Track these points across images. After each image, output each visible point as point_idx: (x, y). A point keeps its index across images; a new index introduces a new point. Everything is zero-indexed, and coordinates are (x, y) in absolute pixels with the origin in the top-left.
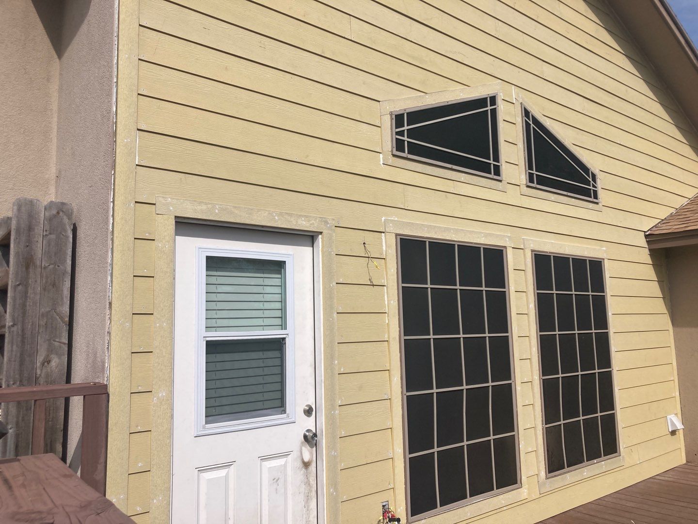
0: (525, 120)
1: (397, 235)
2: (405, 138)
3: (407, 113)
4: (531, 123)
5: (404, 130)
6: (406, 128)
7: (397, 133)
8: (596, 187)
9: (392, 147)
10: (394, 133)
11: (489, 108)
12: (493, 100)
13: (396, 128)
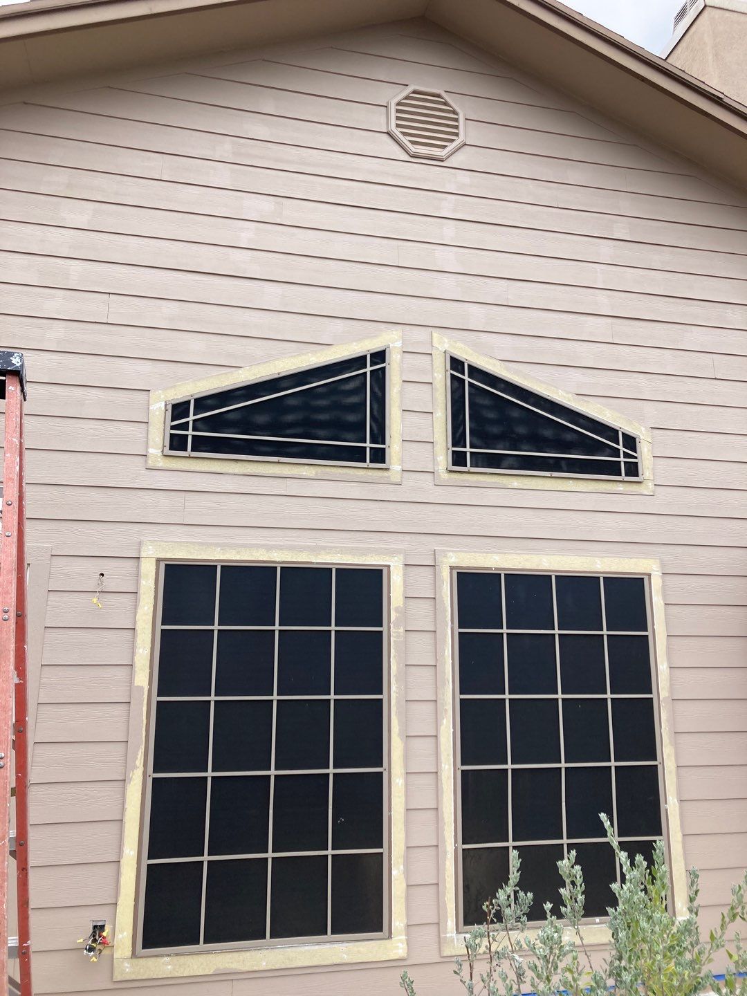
0: (451, 374)
1: (158, 561)
2: (190, 432)
3: (196, 400)
4: (466, 377)
5: (188, 422)
6: (192, 418)
7: (173, 428)
8: (636, 458)
9: (164, 446)
10: (168, 428)
11: (369, 369)
12: (380, 356)
13: (172, 421)
